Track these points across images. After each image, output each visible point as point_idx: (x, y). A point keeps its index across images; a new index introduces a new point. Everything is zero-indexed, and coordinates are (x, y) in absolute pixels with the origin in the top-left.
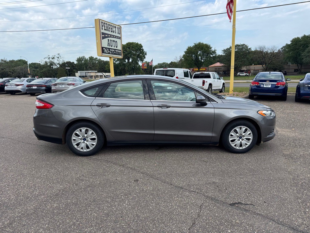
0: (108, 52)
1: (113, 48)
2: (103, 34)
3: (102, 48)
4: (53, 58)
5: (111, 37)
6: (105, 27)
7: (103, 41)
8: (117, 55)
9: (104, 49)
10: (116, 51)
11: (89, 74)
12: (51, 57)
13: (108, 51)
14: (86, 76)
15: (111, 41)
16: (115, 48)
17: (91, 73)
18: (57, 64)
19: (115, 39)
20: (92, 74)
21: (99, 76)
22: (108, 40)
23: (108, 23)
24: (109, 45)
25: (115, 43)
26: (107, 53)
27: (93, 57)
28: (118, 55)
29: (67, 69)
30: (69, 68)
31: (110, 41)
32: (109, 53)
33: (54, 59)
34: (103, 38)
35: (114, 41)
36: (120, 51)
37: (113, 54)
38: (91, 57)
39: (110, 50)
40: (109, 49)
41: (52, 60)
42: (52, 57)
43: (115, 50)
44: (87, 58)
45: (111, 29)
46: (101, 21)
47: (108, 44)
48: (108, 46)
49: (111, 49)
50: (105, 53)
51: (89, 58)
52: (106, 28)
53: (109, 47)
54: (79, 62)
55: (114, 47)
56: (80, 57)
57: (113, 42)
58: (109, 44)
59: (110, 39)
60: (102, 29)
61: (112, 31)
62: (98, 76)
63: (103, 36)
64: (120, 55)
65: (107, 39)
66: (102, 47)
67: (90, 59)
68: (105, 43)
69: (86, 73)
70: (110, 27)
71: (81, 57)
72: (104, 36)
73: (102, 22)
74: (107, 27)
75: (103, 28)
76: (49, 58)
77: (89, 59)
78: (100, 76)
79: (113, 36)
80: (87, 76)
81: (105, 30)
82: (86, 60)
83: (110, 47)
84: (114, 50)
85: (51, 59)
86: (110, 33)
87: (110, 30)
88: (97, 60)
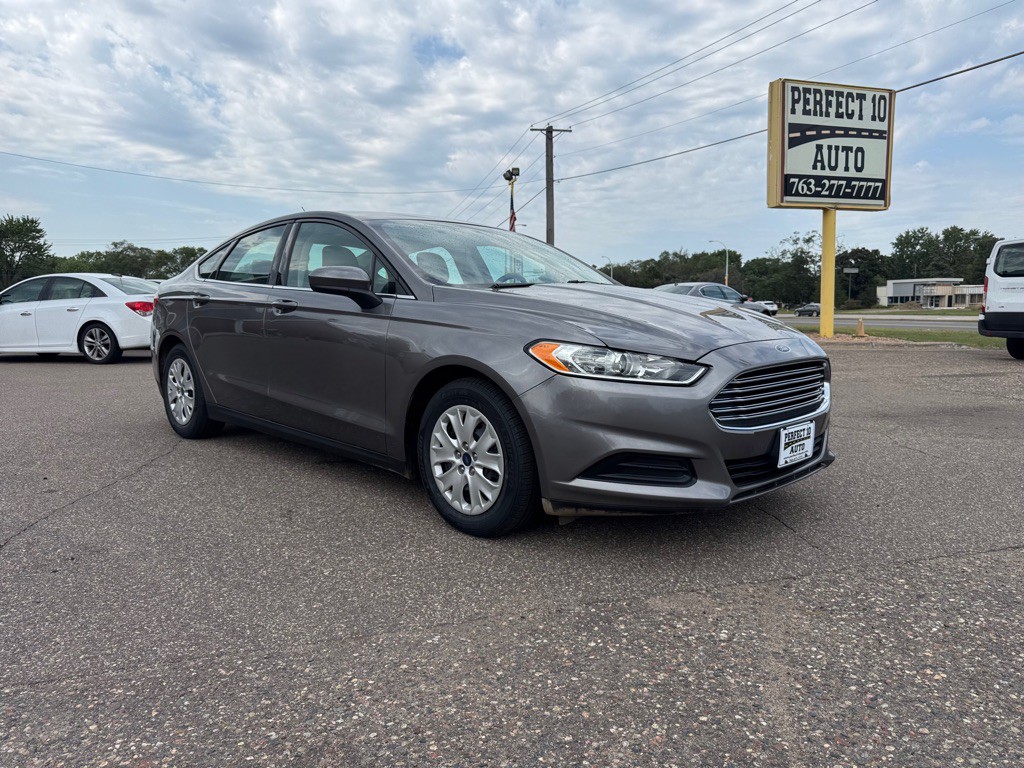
0: (810, 189)
1: (841, 172)
2: (793, 127)
3: (786, 178)
4: (808, 241)
5: (833, 135)
6: (807, 102)
7: (791, 153)
8: (858, 197)
9: (792, 180)
10: (853, 183)
11: (927, 291)
12: (802, 236)
13: (812, 186)
14: (913, 298)
15: (833, 152)
16: (852, 173)
17: (934, 285)
18: (817, 259)
19: (854, 143)
20: (938, 291)
21: (968, 298)
22: (819, 148)
23: (823, 89)
24: (819, 165)
25: (852, 156)
26: (806, 195)
27: (961, 230)
28: (866, 197)
29: (847, 275)
30: (856, 271)
31: (825, 151)
32: (817, 194)
33: (811, 244)
34: (793, 143)
35: (847, 149)
36: (880, 184)
37: (837, 196)
38: (954, 229)
39: (826, 181)
40: (819, 180)
41: (805, 247)
42: (807, 237)
43: (849, 180)
44: (933, 234)
45: (839, 105)
46: (789, 86)
47: (816, 161)
48: (815, 167)
49: (829, 178)
50: (797, 194)
51: (946, 232)
52: (811, 107)
53: (819, 172)
54: (901, 250)
55: (847, 169)
56: (908, 232)
57: (842, 155)
58: (822, 161)
59: (825, 142)
60: (793, 111)
61: (839, 115)
62: (964, 296)
63: (792, 135)
64: (873, 197)
65: (813, 144)
66: (786, 175)
67: (946, 239)
68: (801, 160)
69: (917, 288)
70: (833, 99)
71: (914, 232)
72: (798, 134)
73: (794, 89)
74: (817, 103)
75: (799, 107)
76: (796, 242)
77: (942, 237)
78: (972, 296)
79: (847, 132)
80: (918, 297)
81: (806, 112)
82: (931, 242)
83: (827, 172)
84: (844, 183)
85: (801, 244)
86: (832, 121)
87: (832, 110)
88: (976, 239)
